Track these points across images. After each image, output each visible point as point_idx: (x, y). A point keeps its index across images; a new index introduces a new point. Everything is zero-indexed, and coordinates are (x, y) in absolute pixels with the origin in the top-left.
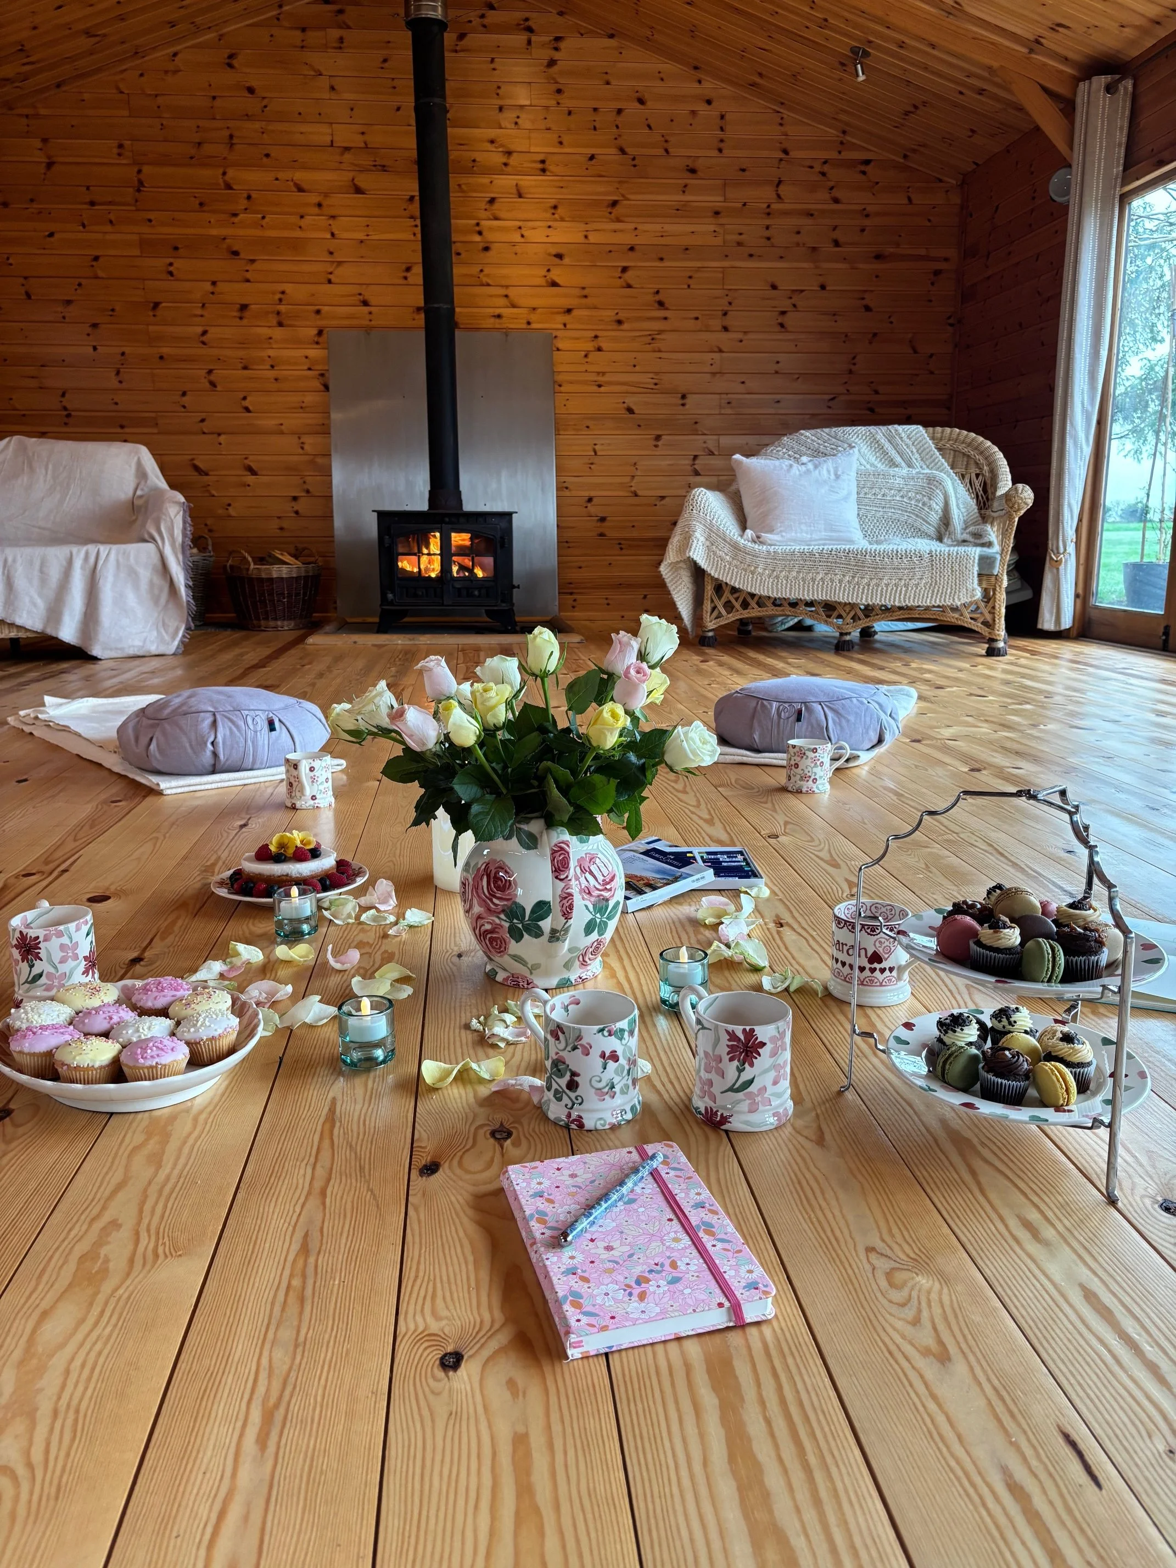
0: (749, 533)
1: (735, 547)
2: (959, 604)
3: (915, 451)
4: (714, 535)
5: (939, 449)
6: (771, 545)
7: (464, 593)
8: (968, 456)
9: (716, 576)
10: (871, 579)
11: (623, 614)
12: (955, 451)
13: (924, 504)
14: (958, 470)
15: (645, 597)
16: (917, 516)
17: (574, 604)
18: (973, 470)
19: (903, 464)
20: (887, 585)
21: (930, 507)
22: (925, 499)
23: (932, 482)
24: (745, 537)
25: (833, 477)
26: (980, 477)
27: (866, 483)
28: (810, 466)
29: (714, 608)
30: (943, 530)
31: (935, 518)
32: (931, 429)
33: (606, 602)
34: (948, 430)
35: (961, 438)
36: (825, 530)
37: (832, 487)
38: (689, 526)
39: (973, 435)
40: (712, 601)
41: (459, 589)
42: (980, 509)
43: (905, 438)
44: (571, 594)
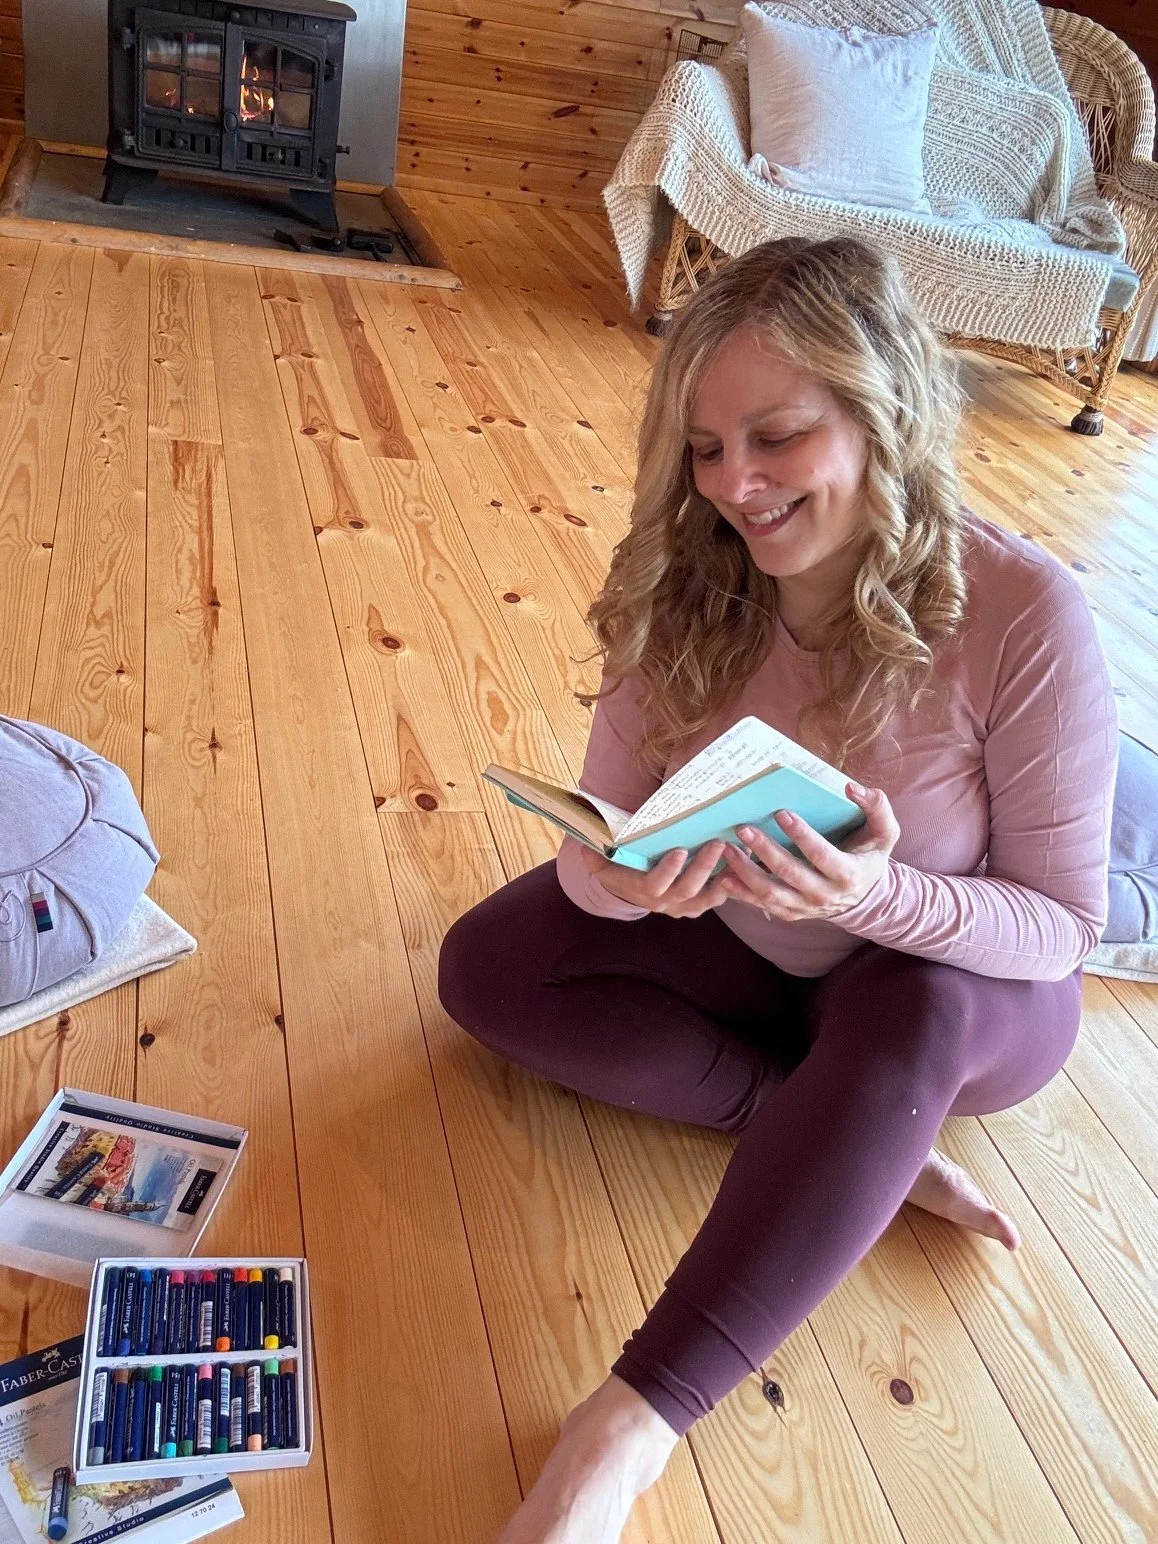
0: (758, 159)
1: (735, 182)
2: (1060, 349)
3: (1019, 44)
4: (703, 156)
5: (1058, 51)
6: (792, 191)
7: (257, 152)
8: (1099, 74)
9: (695, 227)
10: (938, 283)
11: (489, 188)
12: (1080, 59)
13: (1022, 150)
14: (1078, 94)
15: (525, 166)
16: (1007, 167)
17: (415, 160)
18: (1101, 101)
19: (997, 67)
20: (960, 298)
21: (1031, 159)
22: (1026, 141)
23: (1043, 112)
24: (752, 167)
25: (900, 79)
26: (1110, 114)
27: (945, 93)
28: (868, 52)
29: (680, 276)
30: (1039, 199)
31: (1032, 176)
32: (1051, 11)
33: (465, 164)
34: (1078, 19)
35: (1095, 39)
36: (876, 178)
37: (898, 99)
38: (665, 130)
39: (1113, 37)
40: (680, 264)
41: (250, 145)
42: (1098, 170)
43: (1008, 19)
44: (412, 143)
